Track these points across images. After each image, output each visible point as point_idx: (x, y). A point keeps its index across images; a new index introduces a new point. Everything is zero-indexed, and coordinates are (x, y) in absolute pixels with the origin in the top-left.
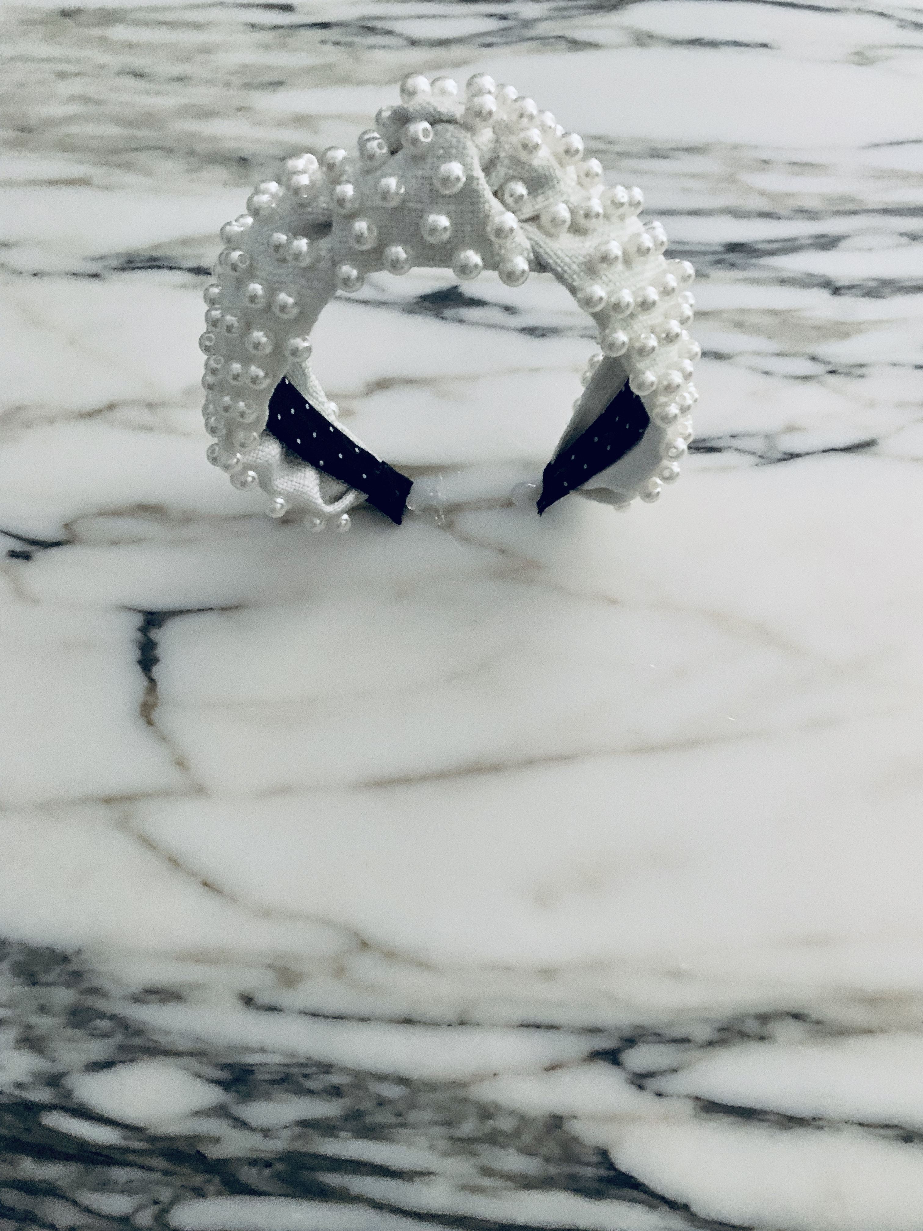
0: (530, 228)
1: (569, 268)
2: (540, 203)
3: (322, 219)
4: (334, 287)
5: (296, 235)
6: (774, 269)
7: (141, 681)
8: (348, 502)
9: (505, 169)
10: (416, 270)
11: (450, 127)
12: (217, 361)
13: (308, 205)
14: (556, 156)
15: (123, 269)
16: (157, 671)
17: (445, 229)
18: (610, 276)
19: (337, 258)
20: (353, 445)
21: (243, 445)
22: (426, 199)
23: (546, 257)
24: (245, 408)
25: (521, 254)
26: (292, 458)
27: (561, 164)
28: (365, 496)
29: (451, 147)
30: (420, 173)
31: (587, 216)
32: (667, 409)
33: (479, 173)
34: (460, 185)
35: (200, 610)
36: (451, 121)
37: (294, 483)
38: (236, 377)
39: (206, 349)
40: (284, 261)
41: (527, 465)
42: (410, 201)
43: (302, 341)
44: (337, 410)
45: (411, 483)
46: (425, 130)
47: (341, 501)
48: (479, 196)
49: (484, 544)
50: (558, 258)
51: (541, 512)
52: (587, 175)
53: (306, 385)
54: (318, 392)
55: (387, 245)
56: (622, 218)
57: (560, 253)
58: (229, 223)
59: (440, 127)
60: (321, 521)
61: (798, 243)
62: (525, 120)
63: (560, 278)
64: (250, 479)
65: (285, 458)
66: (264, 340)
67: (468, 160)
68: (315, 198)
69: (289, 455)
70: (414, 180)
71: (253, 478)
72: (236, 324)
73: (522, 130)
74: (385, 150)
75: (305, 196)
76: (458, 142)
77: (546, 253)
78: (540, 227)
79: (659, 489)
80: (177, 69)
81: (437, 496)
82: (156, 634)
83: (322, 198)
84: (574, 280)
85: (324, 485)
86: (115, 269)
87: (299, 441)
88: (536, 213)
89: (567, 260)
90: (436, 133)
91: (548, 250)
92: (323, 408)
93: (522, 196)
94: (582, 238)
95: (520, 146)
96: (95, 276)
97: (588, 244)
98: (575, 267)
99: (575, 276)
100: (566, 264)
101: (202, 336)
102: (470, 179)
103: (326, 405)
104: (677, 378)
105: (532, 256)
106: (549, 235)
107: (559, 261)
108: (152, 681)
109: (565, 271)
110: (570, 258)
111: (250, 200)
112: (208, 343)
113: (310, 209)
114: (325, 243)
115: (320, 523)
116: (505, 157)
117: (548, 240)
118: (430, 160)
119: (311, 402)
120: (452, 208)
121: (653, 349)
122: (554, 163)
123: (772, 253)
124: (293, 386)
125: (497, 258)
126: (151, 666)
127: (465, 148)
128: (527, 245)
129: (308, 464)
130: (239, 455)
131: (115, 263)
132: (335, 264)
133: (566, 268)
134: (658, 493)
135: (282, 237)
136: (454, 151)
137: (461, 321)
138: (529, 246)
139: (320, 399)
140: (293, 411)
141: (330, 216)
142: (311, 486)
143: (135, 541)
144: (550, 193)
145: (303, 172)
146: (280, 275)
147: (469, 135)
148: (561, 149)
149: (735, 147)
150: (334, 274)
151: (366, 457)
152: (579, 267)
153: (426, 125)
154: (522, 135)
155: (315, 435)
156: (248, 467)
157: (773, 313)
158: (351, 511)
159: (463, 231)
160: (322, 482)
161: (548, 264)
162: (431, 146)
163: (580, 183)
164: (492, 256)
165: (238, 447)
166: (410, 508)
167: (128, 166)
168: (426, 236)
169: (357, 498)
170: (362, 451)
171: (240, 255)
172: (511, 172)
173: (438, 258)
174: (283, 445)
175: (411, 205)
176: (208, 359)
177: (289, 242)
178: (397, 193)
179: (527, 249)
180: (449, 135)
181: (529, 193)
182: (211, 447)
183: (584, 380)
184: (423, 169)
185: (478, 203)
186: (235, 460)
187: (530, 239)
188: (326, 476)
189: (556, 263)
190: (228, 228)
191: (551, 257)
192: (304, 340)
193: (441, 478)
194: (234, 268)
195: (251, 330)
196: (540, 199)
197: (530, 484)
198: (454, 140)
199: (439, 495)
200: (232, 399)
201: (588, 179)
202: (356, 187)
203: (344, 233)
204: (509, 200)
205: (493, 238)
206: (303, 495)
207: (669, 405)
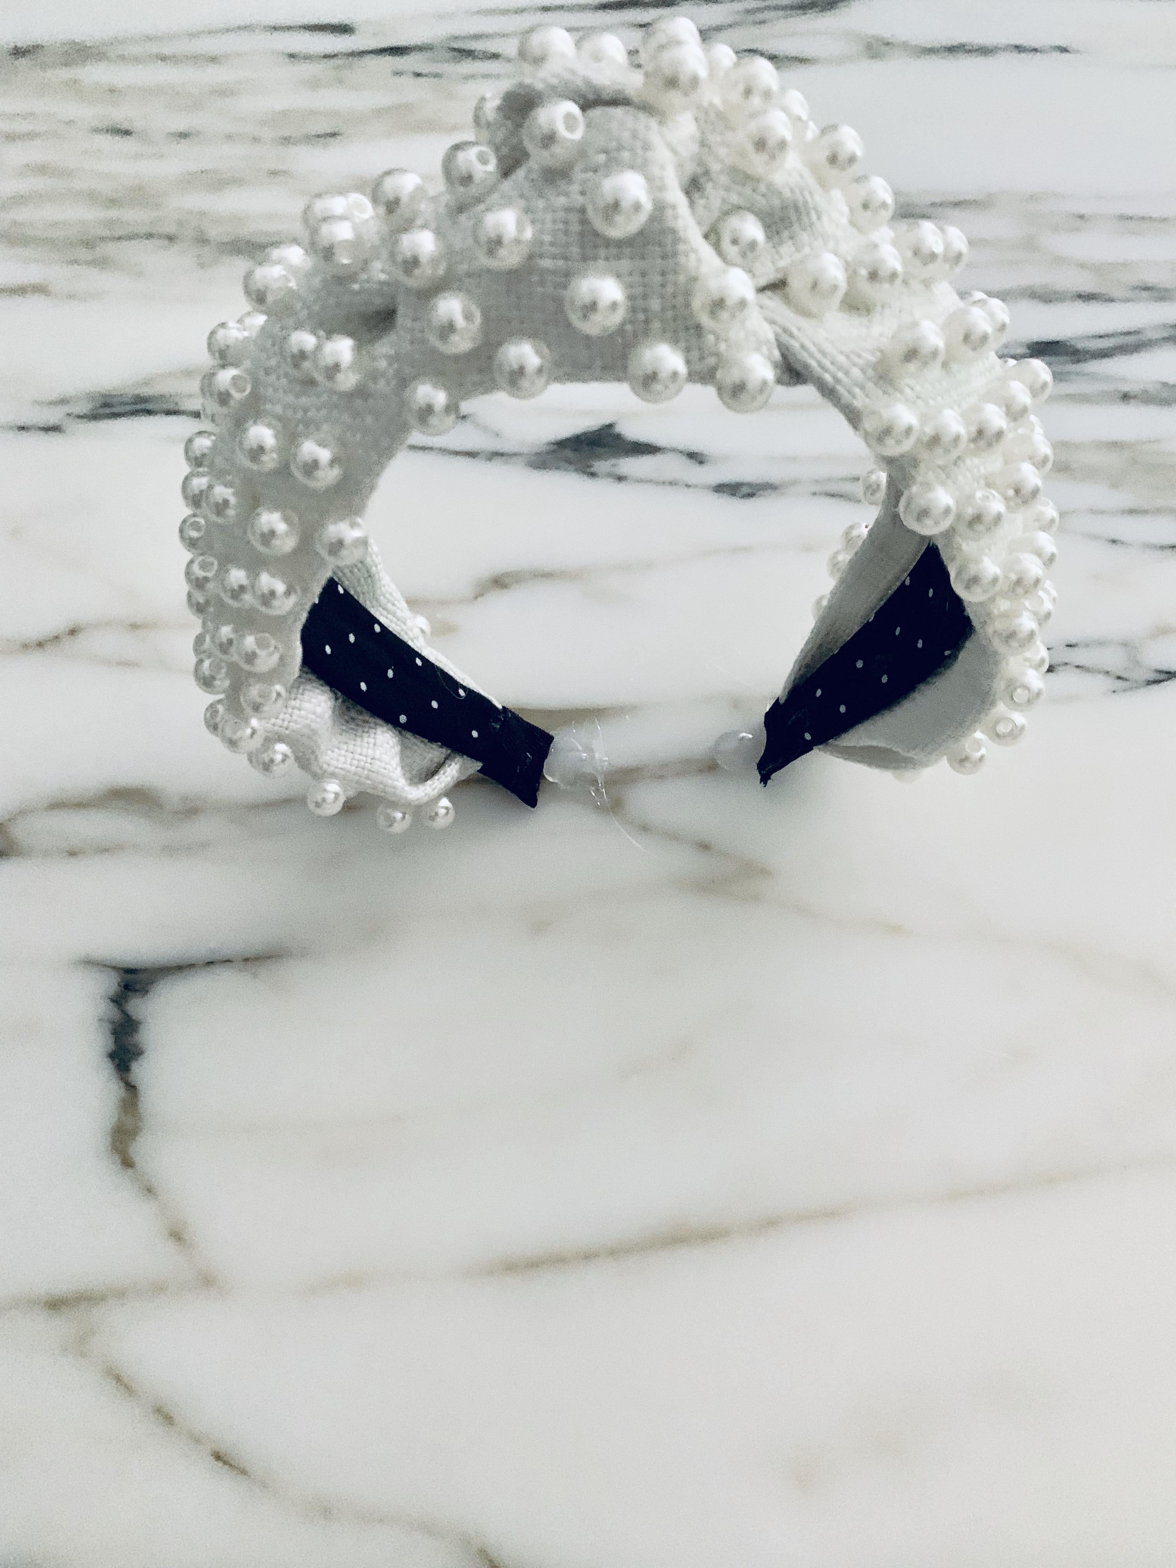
0: (772, 301)
1: (847, 373)
2: (787, 255)
3: (379, 302)
4: (404, 428)
5: (330, 333)
6: (1107, 378)
7: (113, 1090)
8: (449, 779)
9: (722, 193)
10: (556, 389)
11: (618, 112)
12: (204, 566)
13: (352, 277)
14: (814, 168)
15: (94, 417)
16: (141, 1071)
17: (614, 306)
18: (918, 388)
19: (407, 371)
20: (455, 684)
21: (257, 708)
22: (575, 250)
23: (804, 356)
24: (255, 647)
25: (758, 349)
26: (353, 714)
27: (823, 184)
28: (479, 765)
29: (620, 148)
30: (562, 201)
31: (873, 276)
32: (1018, 621)
33: (676, 196)
34: (642, 218)
35: (210, 963)
36: (617, 101)
37: (357, 756)
38: (238, 592)
39: (192, 544)
40: (311, 382)
41: (736, 703)
42: (541, 256)
43: (349, 528)
44: (426, 627)
45: (549, 739)
46: (569, 118)
47: (436, 777)
48: (677, 240)
49: (673, 836)
50: (824, 354)
51: (765, 779)
52: (865, 206)
53: (374, 592)
54: (396, 603)
55: (500, 344)
56: (927, 284)
57: (829, 348)
58: (223, 325)
59: (597, 113)
60: (404, 814)
61: (1143, 337)
62: (756, 101)
63: (828, 392)
64: (279, 757)
65: (342, 714)
66: (281, 527)
67: (655, 171)
68: (365, 264)
69: (348, 709)
70: (549, 217)
71: (285, 756)
72: (233, 500)
73: (753, 115)
74: (492, 166)
75: (345, 261)
76: (635, 136)
77: (803, 347)
78: (787, 300)
79: (983, 751)
80: (181, 123)
81: (593, 758)
82: (137, 1007)
83: (377, 265)
84: (854, 396)
85: (408, 753)
86: (80, 417)
87: (363, 686)
88: (780, 276)
89: (842, 359)
90: (589, 125)
91: (807, 343)
92: (405, 628)
93: (753, 245)
94: (864, 320)
95: (750, 148)
96: (53, 429)
97: (877, 329)
98: (856, 372)
99: (857, 391)
100: (840, 368)
101: (184, 521)
102: (660, 209)
103: (409, 623)
104: (1033, 567)
105: (777, 354)
106: (805, 312)
107: (827, 363)
108: (131, 1088)
109: (838, 381)
110: (847, 357)
111: (248, 276)
112: (194, 534)
113: (356, 287)
114: (384, 347)
115: (404, 817)
116: (722, 171)
117: (803, 322)
118: (578, 175)
119: (382, 620)
120: (625, 265)
121: (998, 518)
122: (811, 181)
123: (1104, 354)
124: (352, 596)
125: (711, 361)
126: (129, 1061)
127: (647, 147)
128: (768, 333)
129: (379, 721)
130: (254, 722)
131: (84, 408)
132: (404, 383)
133: (840, 375)
134: (982, 757)
135: (305, 340)
136: (626, 155)
137: (620, 479)
138: (771, 337)
139: (399, 613)
140: (352, 638)
141: (393, 298)
142: (386, 758)
143: (105, 850)
144: (804, 237)
145: (342, 218)
146: (306, 411)
147: (653, 123)
148: (822, 156)
149: (1033, 198)
150: (403, 404)
151: (477, 701)
152: (863, 371)
153: (572, 108)
154: (753, 126)
155: (390, 674)
156: (271, 740)
157: (1115, 445)
158: (455, 791)
159: (645, 310)
160: (404, 747)
161: (807, 366)
162: (582, 150)
163: (852, 223)
164: (702, 358)
165: (248, 710)
166: (550, 779)
167: (102, 263)
168: (574, 319)
169: (460, 770)
170: (469, 692)
171: (234, 378)
172: (734, 199)
173: (599, 363)
174: (336, 694)
175: (546, 263)
176: (192, 562)
177: (319, 348)
178: (517, 241)
179: (767, 342)
180: (614, 125)
181: (769, 237)
182: (211, 705)
183: (834, 564)
184: (567, 194)
185: (675, 254)
186: (249, 731)
187: (773, 322)
188: (411, 739)
189: (823, 368)
190: (221, 333)
191: (811, 355)
192: (353, 525)
193: (599, 728)
194: (224, 398)
195: (259, 510)
196: (787, 248)
197: (744, 734)
198: (626, 135)
199: (597, 755)
200: (235, 631)
201: (869, 213)
202: (439, 233)
203: (417, 325)
204: (732, 251)
205: (705, 320)
206: (373, 775)
207: (1019, 616)
